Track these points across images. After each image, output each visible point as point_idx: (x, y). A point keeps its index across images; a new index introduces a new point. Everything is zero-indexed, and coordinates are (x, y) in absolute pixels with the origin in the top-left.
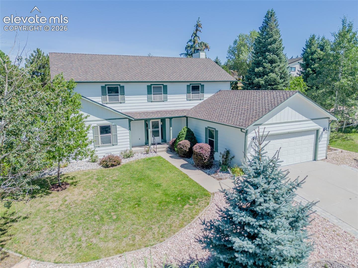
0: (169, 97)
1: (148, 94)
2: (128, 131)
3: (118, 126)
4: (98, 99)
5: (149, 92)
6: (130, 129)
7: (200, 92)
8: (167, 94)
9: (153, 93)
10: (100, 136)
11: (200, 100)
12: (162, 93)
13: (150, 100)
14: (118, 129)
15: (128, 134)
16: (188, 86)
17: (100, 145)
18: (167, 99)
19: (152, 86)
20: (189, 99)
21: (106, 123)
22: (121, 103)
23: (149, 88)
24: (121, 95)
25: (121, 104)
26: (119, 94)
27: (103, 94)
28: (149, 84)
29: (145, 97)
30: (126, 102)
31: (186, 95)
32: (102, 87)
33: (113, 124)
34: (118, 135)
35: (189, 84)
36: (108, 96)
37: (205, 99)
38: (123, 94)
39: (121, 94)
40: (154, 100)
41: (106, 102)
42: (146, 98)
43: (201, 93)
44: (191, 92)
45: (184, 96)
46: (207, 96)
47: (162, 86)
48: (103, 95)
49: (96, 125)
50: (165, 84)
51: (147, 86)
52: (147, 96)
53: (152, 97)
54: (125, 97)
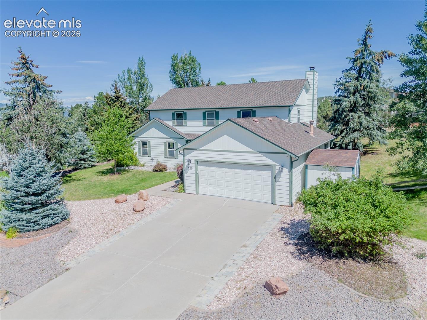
0: (220, 122)
1: (203, 119)
3: (178, 144)
4: (170, 123)
5: (204, 118)
8: (218, 119)
9: (207, 118)
10: (168, 150)
12: (215, 118)
13: (204, 125)
14: (178, 146)
16: (238, 112)
17: (168, 156)
19: (207, 112)
21: (171, 140)
22: (183, 126)
23: (204, 113)
24: (184, 119)
27: (173, 118)
28: (204, 111)
30: (187, 125)
32: (173, 113)
33: (175, 142)
35: (240, 110)
36: (176, 120)
38: (185, 119)
40: (208, 124)
41: (175, 125)
42: (202, 123)
47: (215, 112)
48: (173, 120)
49: (166, 141)
50: (217, 110)
51: (203, 112)
52: (202, 121)
53: (206, 121)
54: (187, 121)
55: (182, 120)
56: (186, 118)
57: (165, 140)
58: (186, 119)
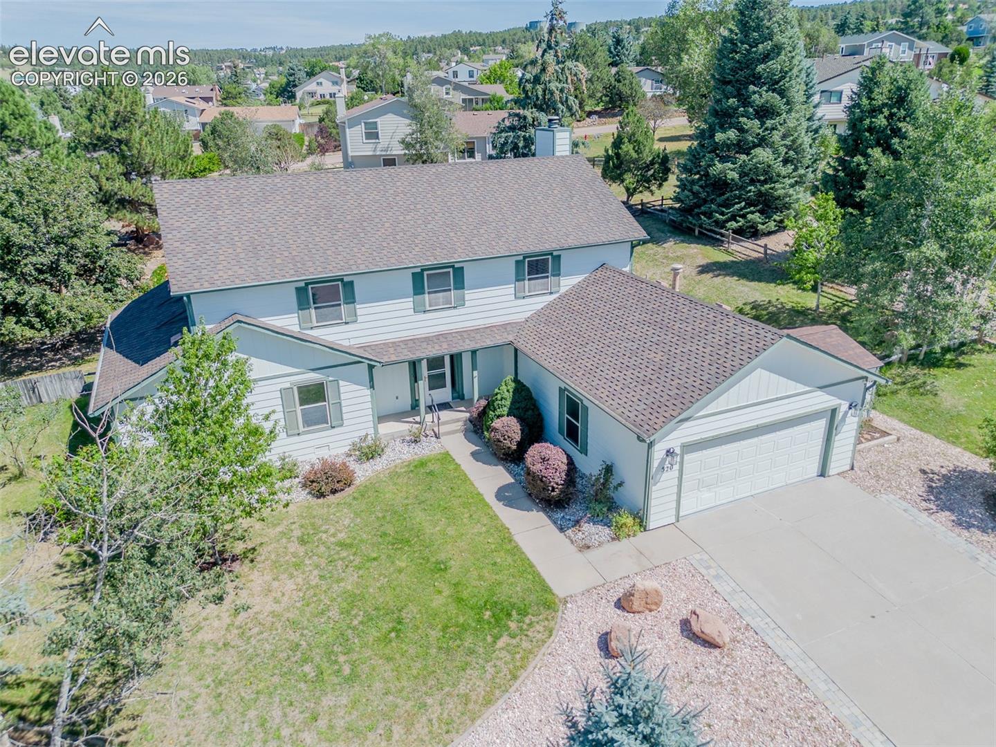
0: (469, 295)
1: (415, 294)
2: (368, 392)
3: (340, 382)
4: (289, 322)
5: (418, 289)
6: (372, 387)
7: (549, 274)
8: (463, 288)
9: (427, 291)
10: (299, 409)
11: (551, 293)
12: (452, 288)
13: (419, 309)
14: (342, 390)
15: (369, 398)
16: (517, 262)
17: (302, 429)
18: (464, 301)
19: (425, 273)
20: (522, 294)
21: (311, 378)
22: (346, 323)
23: (417, 278)
24: (347, 304)
25: (347, 326)
26: (342, 302)
27: (303, 304)
28: (417, 270)
29: (408, 303)
30: (360, 319)
31: (513, 286)
32: (298, 291)
33: (331, 379)
34: (343, 403)
35: (521, 260)
36: (313, 311)
37: (563, 290)
38: (351, 300)
39: (349, 301)
40: (430, 306)
41: (310, 325)
42: (411, 305)
43: (554, 276)
44: (527, 277)
45: (510, 289)
46: (567, 283)
47: (451, 270)
48: (301, 310)
49: (288, 385)
50: (458, 265)
51: (412, 273)
52: (412, 299)
53: (424, 299)
54: (358, 306)
55: (340, 305)
56: (354, 298)
57: (286, 383)
58: (354, 302)
